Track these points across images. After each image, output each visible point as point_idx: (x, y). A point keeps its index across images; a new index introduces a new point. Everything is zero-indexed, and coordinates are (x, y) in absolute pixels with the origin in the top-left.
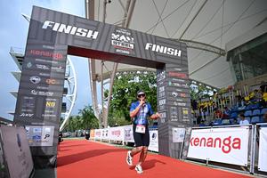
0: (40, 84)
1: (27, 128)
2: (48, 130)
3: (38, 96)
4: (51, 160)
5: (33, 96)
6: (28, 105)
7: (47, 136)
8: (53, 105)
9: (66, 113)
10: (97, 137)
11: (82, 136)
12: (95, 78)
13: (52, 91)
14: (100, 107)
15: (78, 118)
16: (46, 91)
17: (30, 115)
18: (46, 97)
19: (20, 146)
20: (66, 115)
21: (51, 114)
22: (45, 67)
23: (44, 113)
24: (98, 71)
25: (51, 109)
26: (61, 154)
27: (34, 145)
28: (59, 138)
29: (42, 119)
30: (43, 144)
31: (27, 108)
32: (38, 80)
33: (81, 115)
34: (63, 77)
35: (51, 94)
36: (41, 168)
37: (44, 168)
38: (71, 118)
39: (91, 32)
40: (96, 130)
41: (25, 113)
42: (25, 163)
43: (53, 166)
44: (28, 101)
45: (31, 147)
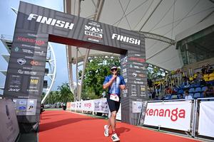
0: (25, 65)
1: (15, 101)
2: (32, 102)
3: (24, 75)
4: (34, 127)
5: (19, 74)
6: (16, 82)
7: (31, 107)
8: (36, 82)
9: (47, 89)
10: (72, 108)
11: (60, 107)
12: (71, 61)
13: (35, 71)
14: (75, 84)
15: (57, 93)
16: (30, 71)
17: (17, 90)
18: (30, 75)
19: (8, 115)
20: (47, 91)
21: (34, 89)
22: (29, 51)
23: (28, 88)
24: (74, 55)
25: (35, 85)
26: (42, 122)
27: (20, 114)
28: (41, 109)
29: (27, 94)
30: (28, 114)
31: (14, 84)
32: (24, 62)
33: (59, 91)
34: (44, 60)
35: (34, 73)
36: (26, 133)
37: (28, 133)
38: (51, 93)
39: (68, 24)
40: (72, 103)
41: (13, 88)
42: (12, 128)
43: (36, 131)
44: (15, 79)
45: (17, 116)
